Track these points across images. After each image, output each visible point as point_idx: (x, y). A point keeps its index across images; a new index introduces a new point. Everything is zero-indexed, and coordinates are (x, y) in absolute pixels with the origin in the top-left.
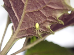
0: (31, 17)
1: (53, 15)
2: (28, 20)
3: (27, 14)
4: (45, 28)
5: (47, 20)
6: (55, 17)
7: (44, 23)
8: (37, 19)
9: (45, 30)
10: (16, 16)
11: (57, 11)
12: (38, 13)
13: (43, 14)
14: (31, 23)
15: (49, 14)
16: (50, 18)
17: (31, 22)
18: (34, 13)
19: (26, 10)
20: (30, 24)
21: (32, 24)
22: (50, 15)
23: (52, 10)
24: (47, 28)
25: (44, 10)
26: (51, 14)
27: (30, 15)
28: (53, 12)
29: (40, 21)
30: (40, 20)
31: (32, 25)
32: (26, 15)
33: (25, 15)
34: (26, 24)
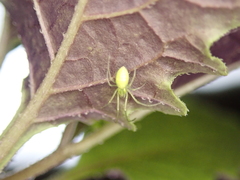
0: (102, 42)
1: (190, 35)
2: (88, 53)
3: (87, 29)
4: (151, 87)
5: (165, 54)
6: (199, 40)
7: (152, 65)
8: (123, 49)
9: (149, 97)
10: (42, 36)
11: (207, 17)
12: (131, 25)
13: (151, 29)
14: (99, 66)
15: (173, 32)
16: (174, 49)
17: (99, 59)
18: (116, 25)
19: (86, 7)
20: (96, 70)
21: (101, 71)
22: (180, 35)
23: (188, 11)
24: (160, 87)
25: (158, 14)
26: (184, 31)
27: (97, 33)
28: (193, 20)
29: (137, 59)
30: (137, 54)
31: (103, 73)
32: (85, 33)
33: (81, 30)
34: (79, 66)
